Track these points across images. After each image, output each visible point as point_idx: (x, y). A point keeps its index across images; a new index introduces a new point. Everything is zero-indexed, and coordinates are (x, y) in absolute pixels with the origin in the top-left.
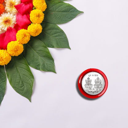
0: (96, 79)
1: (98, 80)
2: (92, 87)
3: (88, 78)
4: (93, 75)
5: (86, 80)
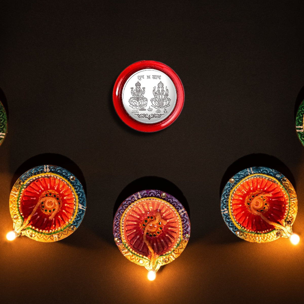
0: (157, 87)
1: (161, 89)
2: (146, 105)
3: (138, 84)
4: (149, 77)
5: (132, 88)
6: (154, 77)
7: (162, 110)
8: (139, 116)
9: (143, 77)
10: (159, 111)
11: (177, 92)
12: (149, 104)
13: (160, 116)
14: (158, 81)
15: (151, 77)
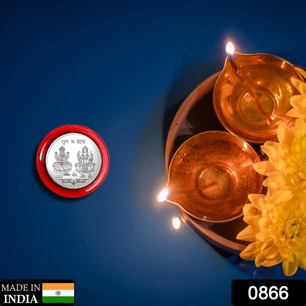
0: (81, 151)
1: (85, 154)
2: (70, 169)
3: (62, 149)
4: (73, 142)
5: (56, 153)
6: (79, 142)
7: (87, 175)
8: (63, 181)
9: (67, 141)
10: (83, 176)
11: (102, 157)
12: (74, 169)
13: (84, 181)
14: (82, 145)
15: (76, 141)
